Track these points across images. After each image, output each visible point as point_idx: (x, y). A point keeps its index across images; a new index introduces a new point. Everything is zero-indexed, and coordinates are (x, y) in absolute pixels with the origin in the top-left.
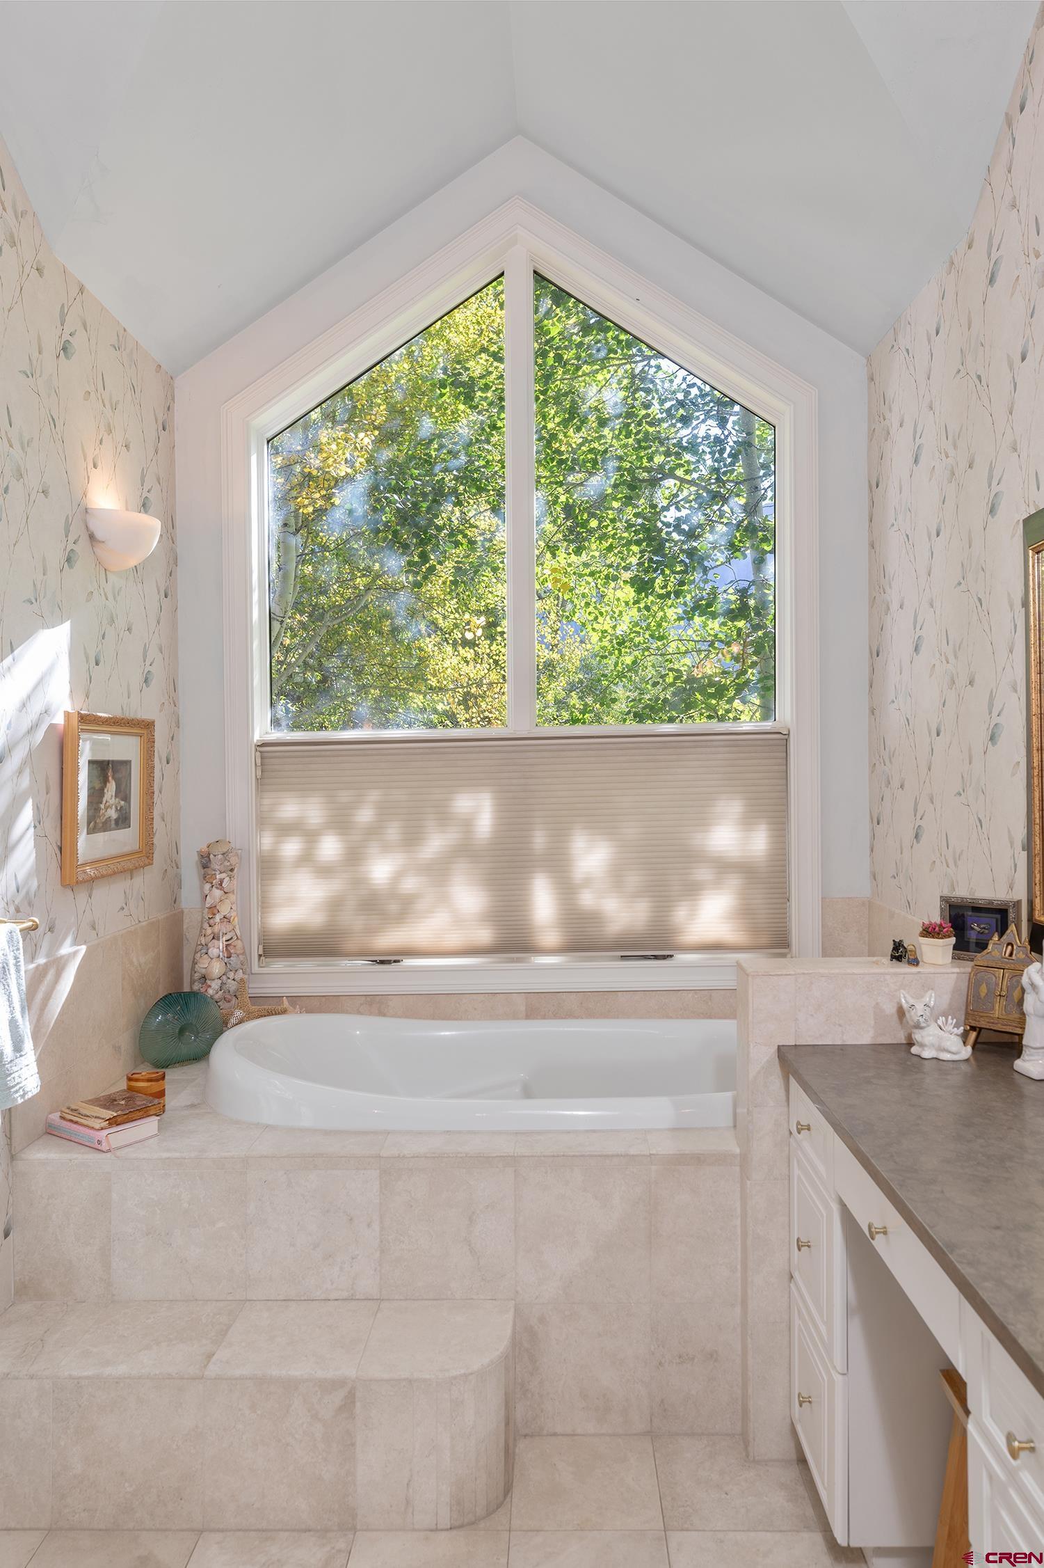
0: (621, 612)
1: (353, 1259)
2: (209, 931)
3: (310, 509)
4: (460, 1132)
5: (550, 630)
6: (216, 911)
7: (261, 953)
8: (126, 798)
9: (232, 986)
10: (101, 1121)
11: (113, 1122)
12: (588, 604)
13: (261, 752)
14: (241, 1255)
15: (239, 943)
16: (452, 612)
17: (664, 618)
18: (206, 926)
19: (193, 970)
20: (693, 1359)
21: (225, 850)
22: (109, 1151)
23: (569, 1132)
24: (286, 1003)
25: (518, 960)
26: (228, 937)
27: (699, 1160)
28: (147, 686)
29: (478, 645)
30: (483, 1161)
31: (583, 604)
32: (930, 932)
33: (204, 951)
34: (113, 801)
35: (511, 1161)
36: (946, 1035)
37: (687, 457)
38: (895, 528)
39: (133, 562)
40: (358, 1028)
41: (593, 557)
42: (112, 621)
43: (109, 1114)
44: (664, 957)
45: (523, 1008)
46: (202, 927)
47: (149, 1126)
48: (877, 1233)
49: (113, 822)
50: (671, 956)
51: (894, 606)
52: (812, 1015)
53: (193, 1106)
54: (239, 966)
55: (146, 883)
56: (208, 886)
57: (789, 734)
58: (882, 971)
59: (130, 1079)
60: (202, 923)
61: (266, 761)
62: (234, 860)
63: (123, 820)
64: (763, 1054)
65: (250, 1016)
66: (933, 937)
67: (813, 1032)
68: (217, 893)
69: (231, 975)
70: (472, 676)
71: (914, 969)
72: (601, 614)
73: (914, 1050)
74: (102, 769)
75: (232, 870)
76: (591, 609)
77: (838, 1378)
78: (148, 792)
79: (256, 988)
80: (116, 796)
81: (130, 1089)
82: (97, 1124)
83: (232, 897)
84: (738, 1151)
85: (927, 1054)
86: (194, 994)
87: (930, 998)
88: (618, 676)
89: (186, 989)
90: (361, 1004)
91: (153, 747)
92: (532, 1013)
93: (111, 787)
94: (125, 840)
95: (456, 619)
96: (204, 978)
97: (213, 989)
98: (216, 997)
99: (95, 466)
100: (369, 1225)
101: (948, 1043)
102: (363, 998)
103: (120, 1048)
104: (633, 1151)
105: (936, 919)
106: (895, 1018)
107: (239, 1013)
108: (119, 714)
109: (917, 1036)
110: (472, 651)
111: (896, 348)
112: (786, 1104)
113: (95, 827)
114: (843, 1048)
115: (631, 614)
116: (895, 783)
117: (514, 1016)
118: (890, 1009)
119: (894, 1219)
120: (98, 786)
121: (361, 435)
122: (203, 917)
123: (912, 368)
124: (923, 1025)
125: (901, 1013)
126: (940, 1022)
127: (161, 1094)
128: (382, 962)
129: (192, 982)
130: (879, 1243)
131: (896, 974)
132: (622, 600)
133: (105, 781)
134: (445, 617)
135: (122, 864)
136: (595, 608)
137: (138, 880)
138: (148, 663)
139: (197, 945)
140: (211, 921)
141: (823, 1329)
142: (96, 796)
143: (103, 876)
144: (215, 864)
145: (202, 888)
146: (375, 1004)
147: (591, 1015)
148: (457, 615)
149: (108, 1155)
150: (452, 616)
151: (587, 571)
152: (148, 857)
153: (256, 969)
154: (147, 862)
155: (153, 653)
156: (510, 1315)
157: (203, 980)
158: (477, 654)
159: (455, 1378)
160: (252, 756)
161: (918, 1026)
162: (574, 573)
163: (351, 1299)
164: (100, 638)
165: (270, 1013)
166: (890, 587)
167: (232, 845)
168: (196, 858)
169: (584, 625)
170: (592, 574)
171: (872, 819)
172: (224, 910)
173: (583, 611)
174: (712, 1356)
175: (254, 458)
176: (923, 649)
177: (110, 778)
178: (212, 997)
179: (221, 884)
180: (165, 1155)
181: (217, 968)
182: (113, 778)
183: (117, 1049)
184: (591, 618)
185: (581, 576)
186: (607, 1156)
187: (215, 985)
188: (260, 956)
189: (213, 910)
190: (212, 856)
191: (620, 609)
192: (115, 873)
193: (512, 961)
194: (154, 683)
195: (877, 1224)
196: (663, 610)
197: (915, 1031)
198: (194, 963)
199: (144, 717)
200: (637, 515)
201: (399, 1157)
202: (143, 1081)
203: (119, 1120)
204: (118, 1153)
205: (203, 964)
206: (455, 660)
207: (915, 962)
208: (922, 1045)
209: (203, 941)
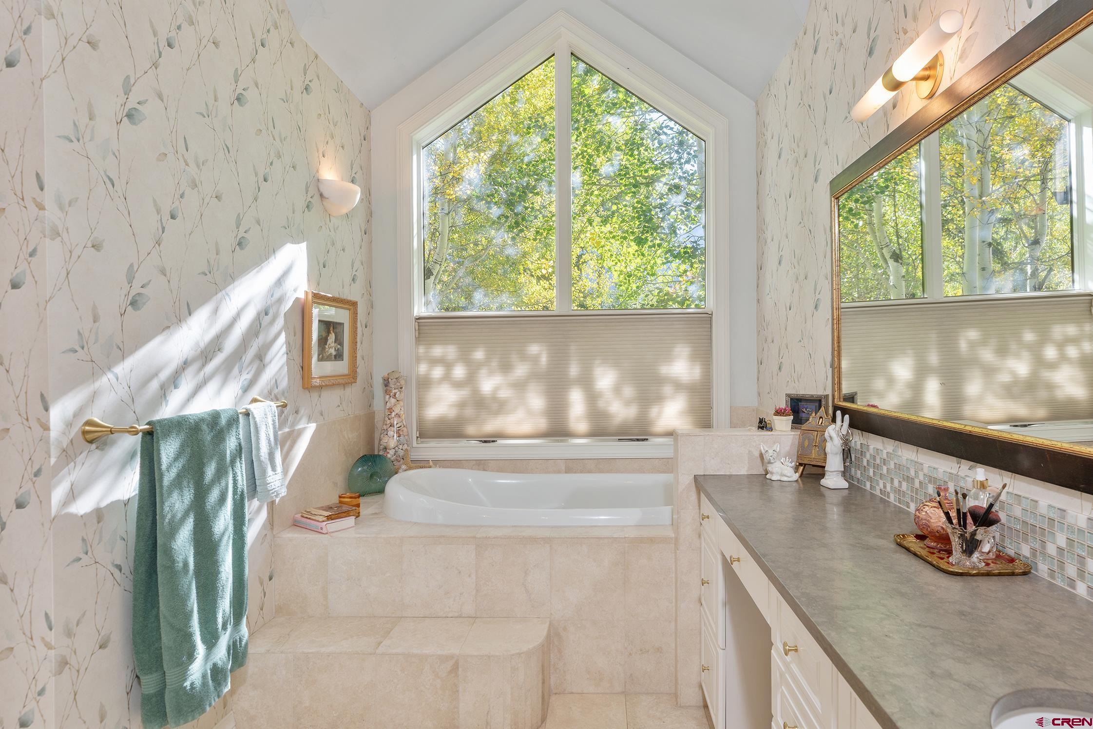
0: (630, 260)
1: (461, 594)
2: (388, 422)
3: (454, 196)
4: (521, 527)
5: (592, 271)
6: (392, 411)
7: (418, 436)
8: (341, 344)
9: (401, 453)
10: (322, 517)
11: (329, 518)
12: (612, 255)
13: (418, 323)
14: (399, 592)
15: (405, 429)
16: (536, 260)
17: (655, 263)
18: (387, 419)
19: (380, 444)
20: (648, 651)
21: (397, 377)
22: (327, 533)
23: (581, 527)
24: (431, 463)
25: (562, 441)
26: (398, 426)
27: (652, 540)
28: (354, 283)
29: (551, 279)
30: (533, 540)
31: (609, 255)
32: (779, 412)
33: (385, 433)
34: (333, 345)
35: (548, 540)
36: (786, 467)
37: (667, 171)
38: (769, 196)
39: (345, 211)
40: (470, 477)
41: (615, 227)
42: (333, 244)
43: (329, 513)
44: (643, 440)
45: (563, 468)
46: (384, 420)
47: (350, 521)
48: (734, 561)
49: (333, 357)
50: (647, 439)
51: (769, 240)
52: (713, 458)
53: (376, 514)
54: (405, 442)
55: (352, 393)
56: (388, 397)
57: (712, 314)
58: (752, 434)
59: (340, 497)
60: (385, 417)
61: (421, 327)
62: (403, 382)
63: (339, 356)
64: (686, 480)
65: (410, 468)
66: (781, 415)
67: (713, 466)
68: (393, 400)
69: (401, 447)
70: (548, 297)
71: (769, 433)
72: (619, 261)
73: (768, 476)
74: (328, 326)
75: (401, 388)
76: (614, 258)
77: (721, 652)
78: (354, 342)
79: (414, 455)
80: (335, 342)
81: (341, 502)
82: (321, 519)
83: (401, 403)
84: (673, 536)
85: (774, 478)
86: (379, 456)
87: (777, 447)
88: (628, 296)
89: (376, 453)
90: (474, 465)
91: (357, 316)
92: (568, 470)
93: (332, 337)
94: (341, 367)
95: (538, 264)
96: (385, 448)
97: (390, 454)
98: (392, 459)
99: (324, 156)
100: (470, 576)
101: (786, 472)
102: (475, 462)
103: (337, 483)
104: (615, 536)
105: (783, 406)
106: (759, 460)
107: (404, 467)
108: (337, 295)
109: (770, 468)
110: (548, 283)
111: (770, 95)
112: (697, 507)
113: (323, 357)
114: (730, 476)
115: (636, 261)
116: (770, 340)
117: (559, 472)
118: (757, 454)
119: (744, 553)
120: (324, 334)
121: (482, 154)
122: (385, 414)
123: (777, 105)
124: (772, 461)
125: (761, 456)
126: (782, 461)
127: (358, 506)
128: (485, 442)
129: (379, 451)
130: (735, 566)
131: (760, 435)
132: (631, 253)
133: (329, 332)
134: (532, 262)
135: (338, 380)
136: (616, 257)
137: (348, 391)
138: (354, 270)
139: (382, 430)
140: (390, 416)
141: (714, 626)
142: (323, 341)
143: (326, 386)
144: (392, 385)
145: (385, 398)
146: (481, 465)
147: (601, 471)
148: (539, 262)
149: (326, 535)
150: (536, 262)
151: (611, 236)
152: (353, 378)
153: (415, 444)
154: (353, 380)
155: (357, 265)
156: (547, 625)
157: (385, 450)
158: (550, 284)
159: (513, 655)
160: (413, 325)
161: (769, 463)
162: (604, 237)
163: (460, 617)
164: (326, 253)
165: (421, 467)
166: (767, 230)
167: (402, 374)
168: (381, 381)
169: (610, 268)
170: (614, 237)
171: (758, 362)
172: (397, 410)
173: (609, 260)
174: (659, 650)
175: (415, 157)
176: (783, 262)
177: (332, 332)
178: (389, 459)
179: (395, 395)
180: (359, 536)
181: (392, 443)
182: (333, 332)
183: (335, 484)
184: (614, 263)
185: (608, 239)
186: (601, 538)
187: (392, 452)
188: (418, 437)
189: (391, 410)
190: (390, 380)
191: (630, 258)
192: (334, 385)
193: (558, 441)
194: (357, 282)
195: (735, 556)
196: (654, 259)
197: (769, 465)
198: (380, 440)
199: (352, 299)
200: (638, 202)
201: (486, 537)
202: (347, 498)
203: (333, 517)
204: (332, 534)
205: (385, 440)
206: (538, 288)
207: (771, 429)
208: (772, 473)
209: (385, 427)
